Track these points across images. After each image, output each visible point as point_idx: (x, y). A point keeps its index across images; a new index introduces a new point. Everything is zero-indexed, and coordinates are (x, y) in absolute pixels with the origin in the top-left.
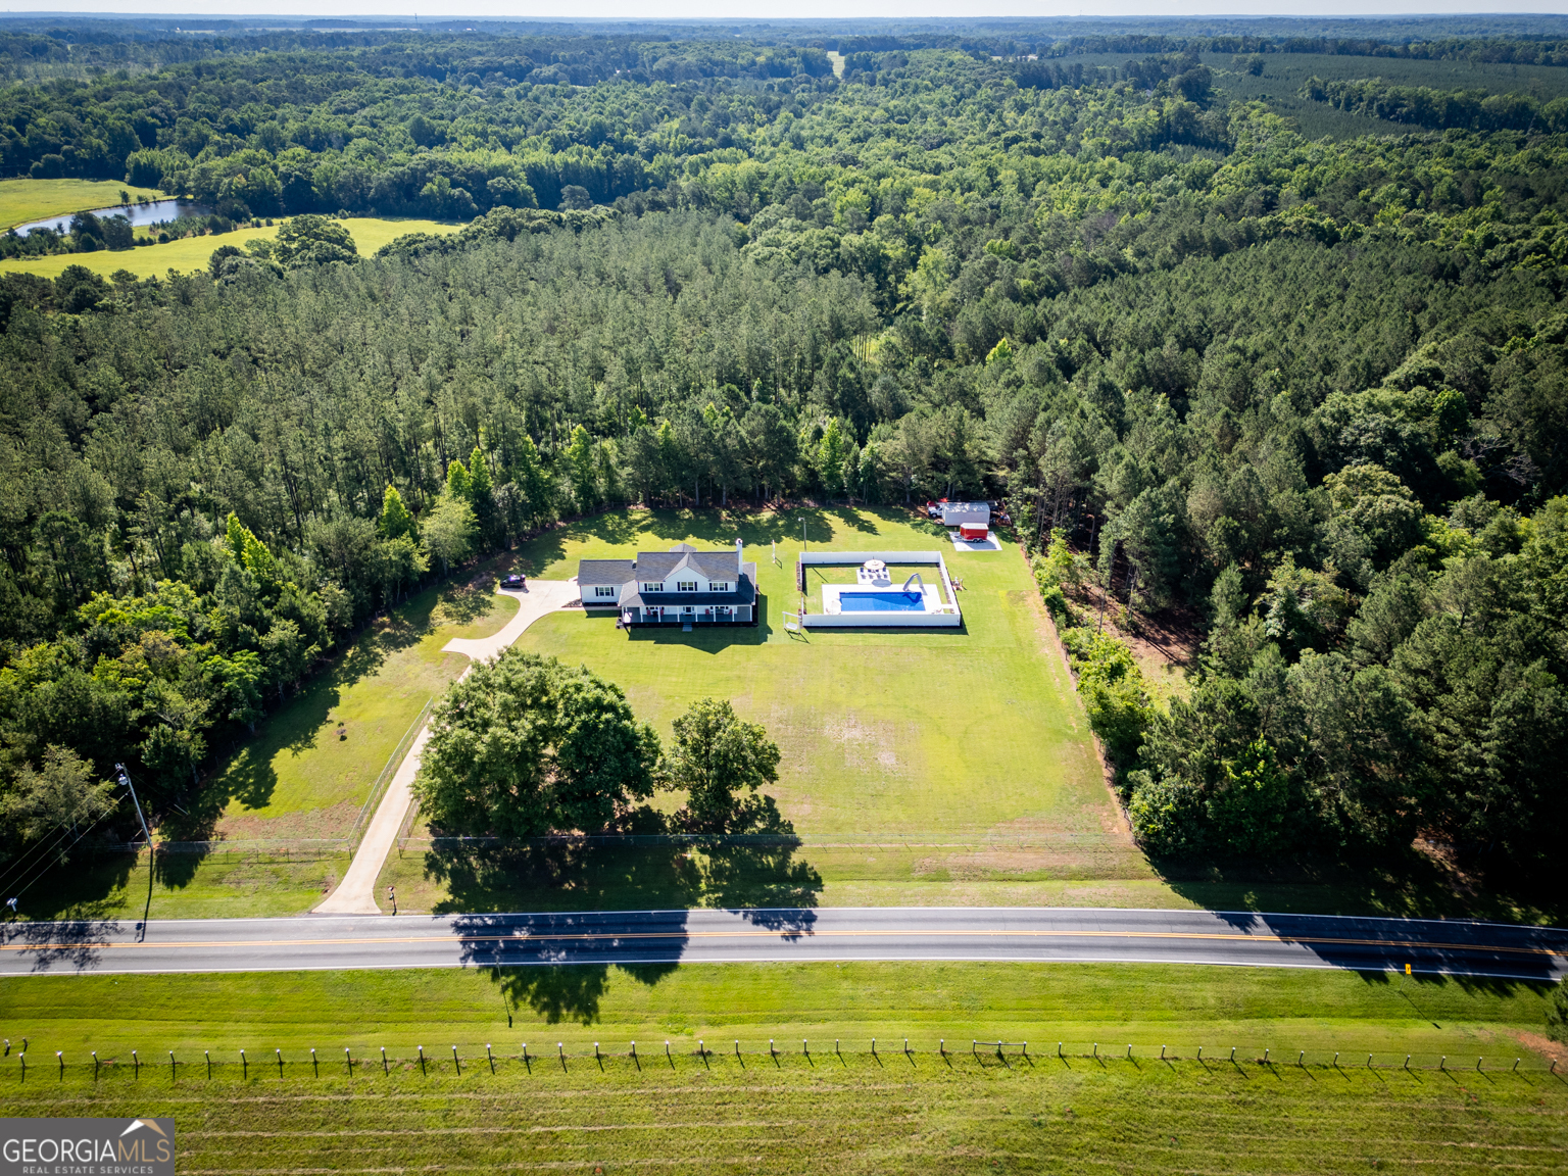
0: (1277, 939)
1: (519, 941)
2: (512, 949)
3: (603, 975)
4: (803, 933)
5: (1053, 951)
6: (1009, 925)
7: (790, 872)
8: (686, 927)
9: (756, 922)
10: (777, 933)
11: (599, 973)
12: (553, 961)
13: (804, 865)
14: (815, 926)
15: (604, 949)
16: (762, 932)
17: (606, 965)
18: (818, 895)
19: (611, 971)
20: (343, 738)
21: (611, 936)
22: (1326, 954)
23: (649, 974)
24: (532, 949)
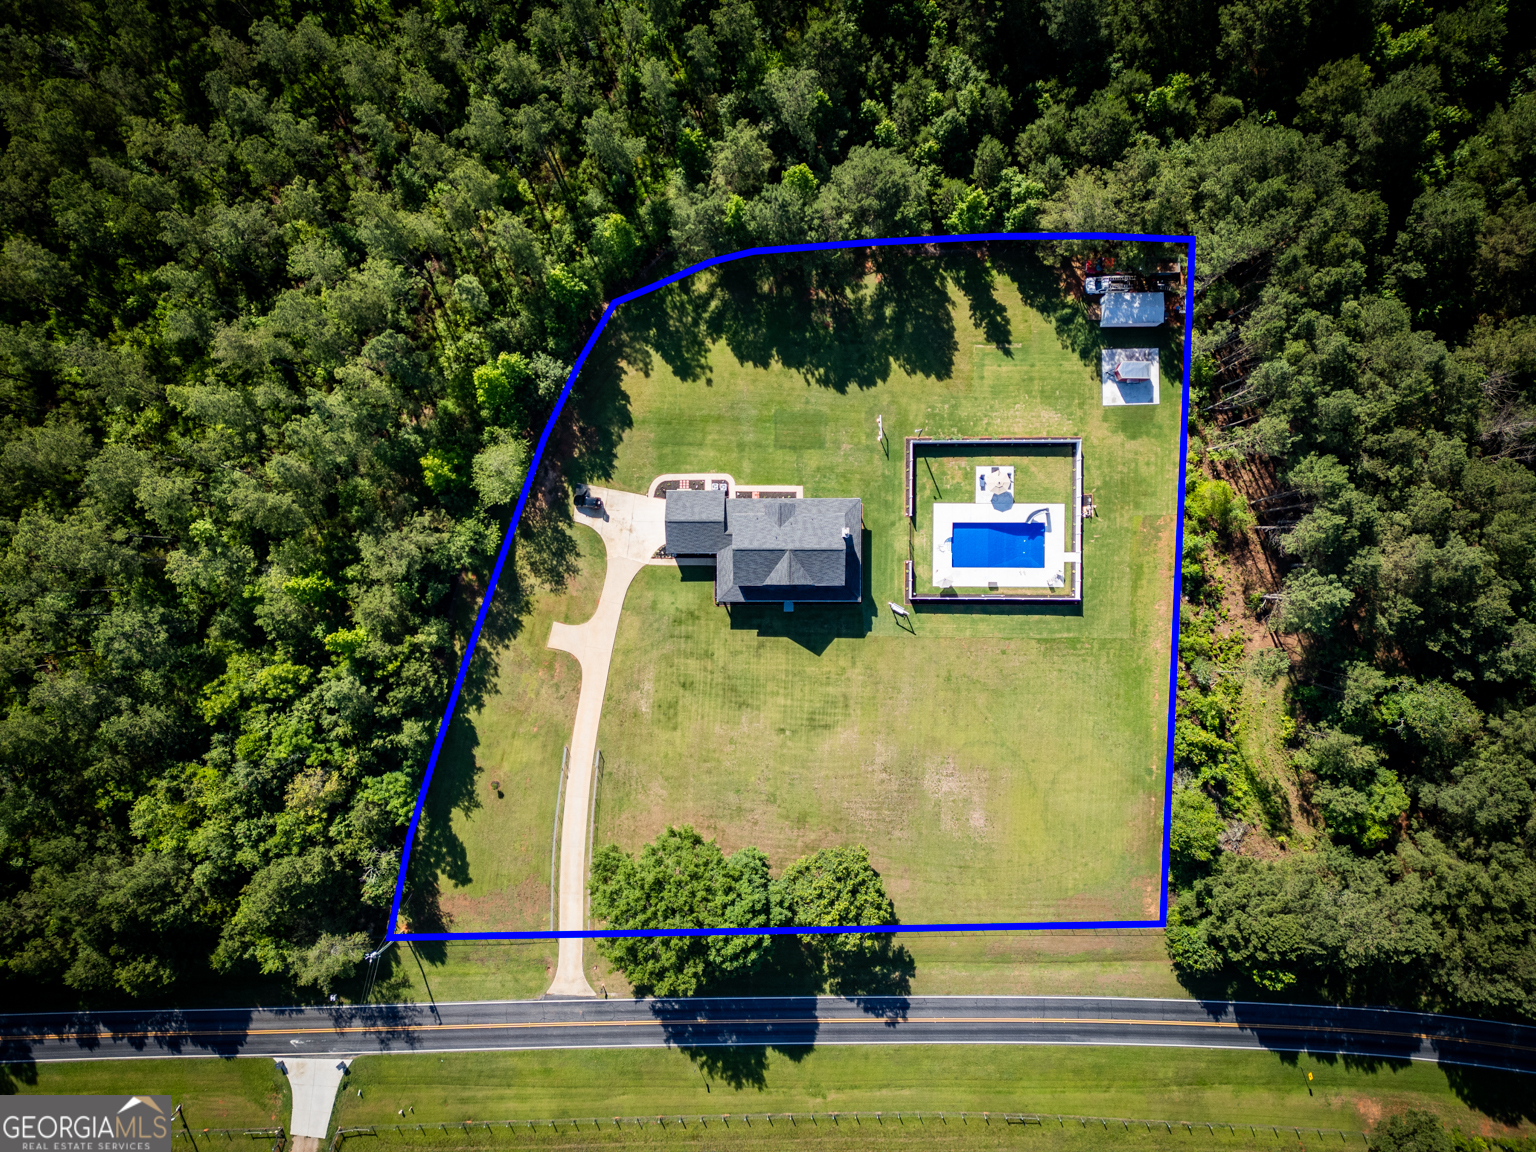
0: (1236, 1025)
1: (701, 1025)
2: (699, 1032)
3: (764, 1054)
4: (900, 1020)
5: (1073, 1036)
6: (1047, 1013)
7: (891, 954)
8: (817, 1014)
9: (866, 1010)
10: (883, 1020)
11: (760, 1053)
12: (729, 1043)
13: (901, 948)
14: (909, 1013)
15: (759, 1033)
16: (871, 1019)
17: (764, 1047)
18: (911, 981)
19: (769, 1052)
20: (501, 795)
21: (765, 1021)
22: (1265, 1039)
23: (797, 1054)
24: (712, 1032)
